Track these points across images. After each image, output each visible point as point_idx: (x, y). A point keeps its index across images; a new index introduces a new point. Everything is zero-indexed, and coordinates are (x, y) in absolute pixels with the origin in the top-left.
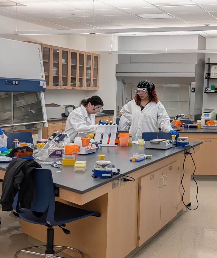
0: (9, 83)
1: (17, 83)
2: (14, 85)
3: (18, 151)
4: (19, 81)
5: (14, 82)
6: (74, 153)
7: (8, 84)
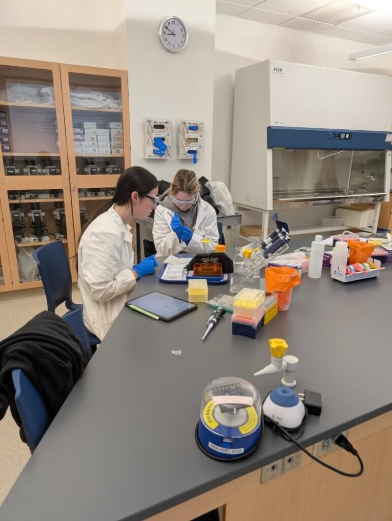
0: (335, 136)
1: (347, 136)
2: (343, 139)
3: (202, 262)
4: (352, 133)
5: (343, 136)
6: (275, 292)
7: (334, 138)
